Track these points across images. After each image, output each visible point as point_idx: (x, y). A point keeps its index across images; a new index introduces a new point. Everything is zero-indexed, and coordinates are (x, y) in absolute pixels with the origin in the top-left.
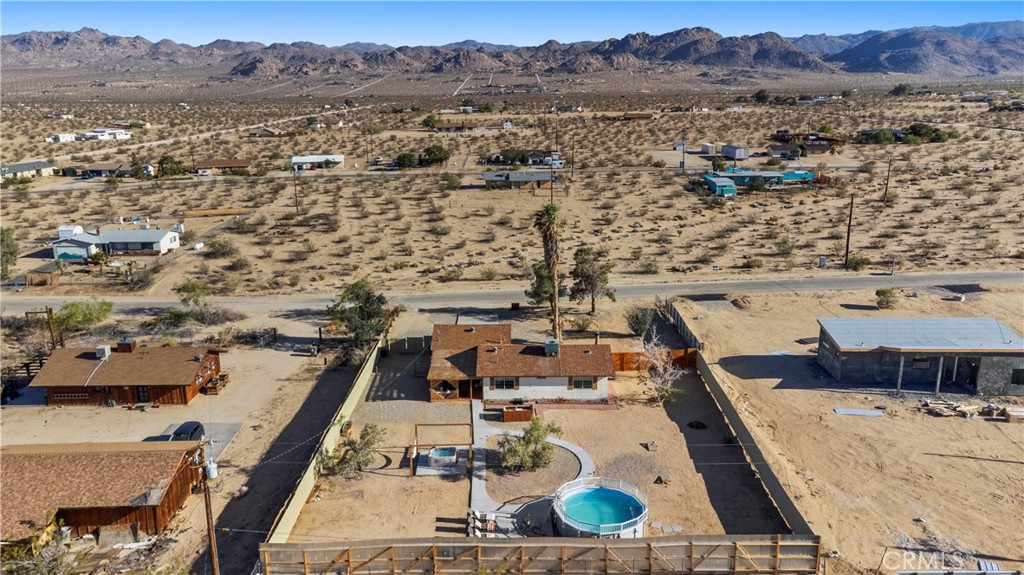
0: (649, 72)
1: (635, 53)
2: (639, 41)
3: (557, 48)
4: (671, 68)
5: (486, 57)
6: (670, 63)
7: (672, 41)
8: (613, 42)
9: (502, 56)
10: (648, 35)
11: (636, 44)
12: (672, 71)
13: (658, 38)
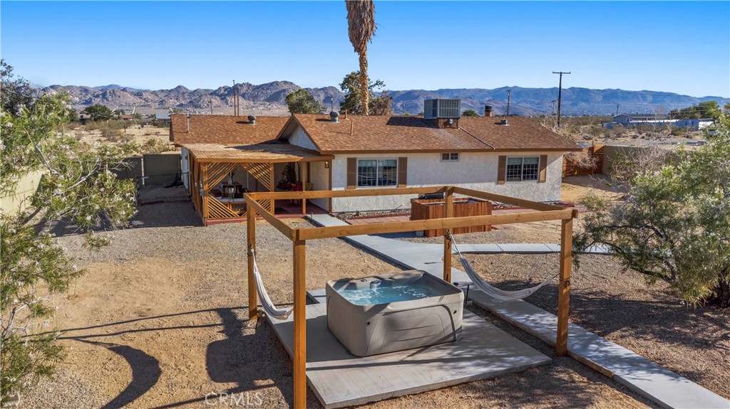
0: (254, 109)
1: (243, 96)
2: (245, 88)
3: (185, 91)
4: (269, 107)
5: (129, 95)
6: (268, 103)
7: (268, 89)
8: (226, 89)
9: (142, 95)
10: (250, 85)
11: (243, 90)
12: (270, 109)
13: (258, 87)
